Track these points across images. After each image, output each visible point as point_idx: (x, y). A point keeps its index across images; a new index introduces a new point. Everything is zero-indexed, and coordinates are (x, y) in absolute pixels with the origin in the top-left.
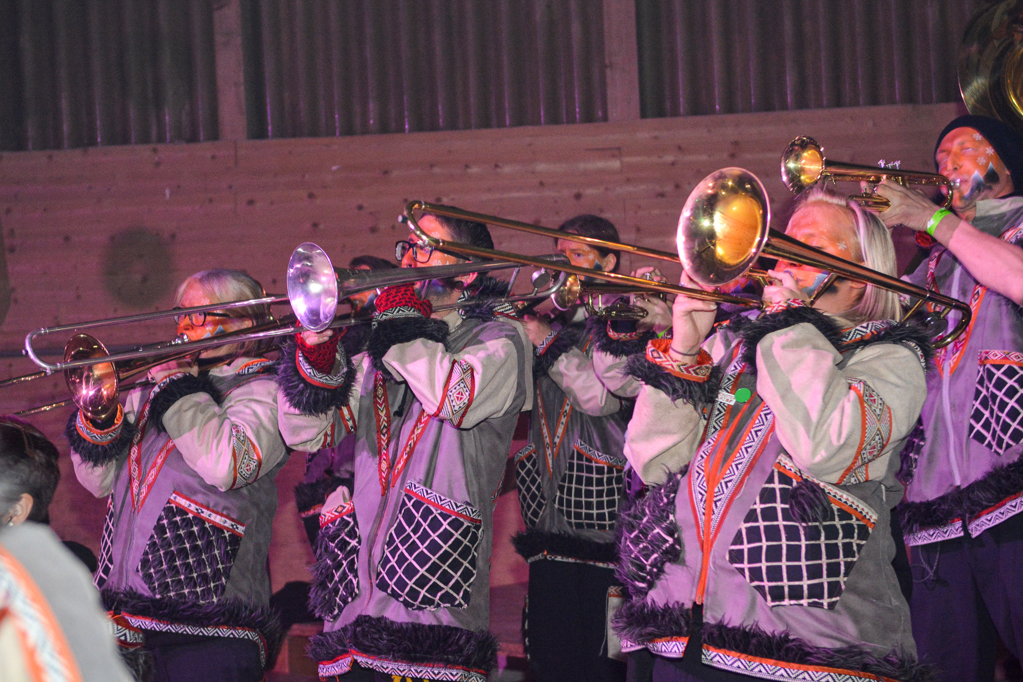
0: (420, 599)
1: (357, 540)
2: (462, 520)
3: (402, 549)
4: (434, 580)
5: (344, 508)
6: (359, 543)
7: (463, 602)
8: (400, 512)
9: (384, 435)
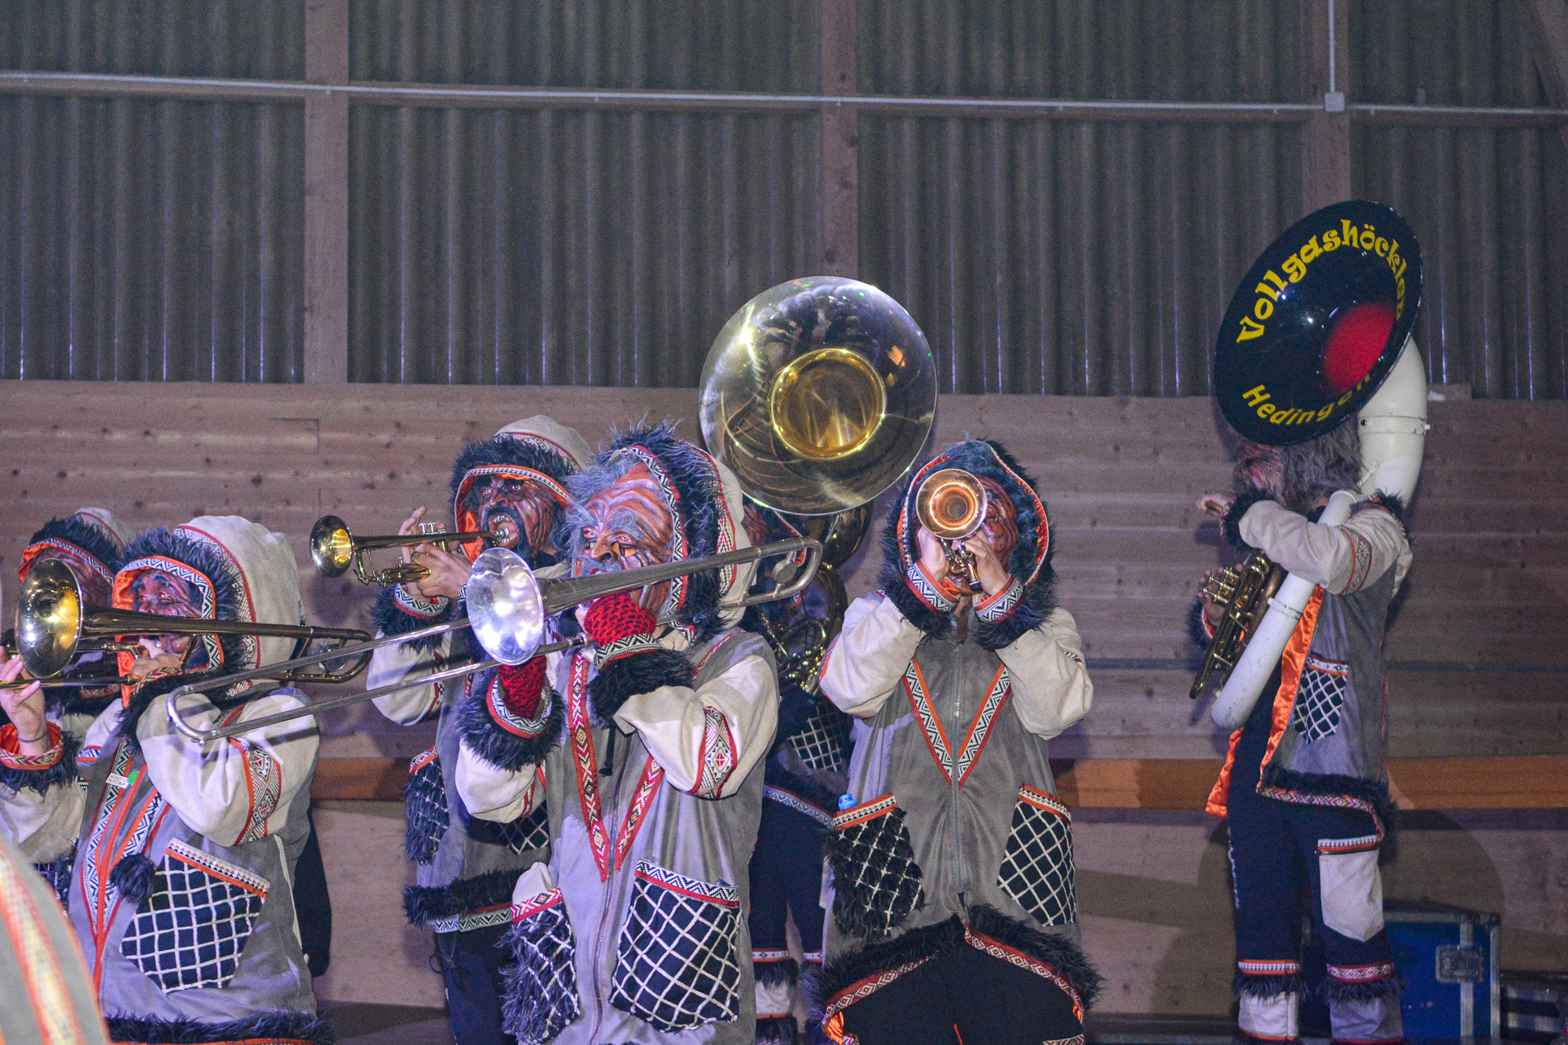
0: (675, 1018)
1: (569, 940)
2: (716, 905)
3: (641, 954)
4: (690, 990)
5: (549, 896)
6: (573, 944)
7: (731, 1013)
8: (632, 904)
9: (590, 796)
